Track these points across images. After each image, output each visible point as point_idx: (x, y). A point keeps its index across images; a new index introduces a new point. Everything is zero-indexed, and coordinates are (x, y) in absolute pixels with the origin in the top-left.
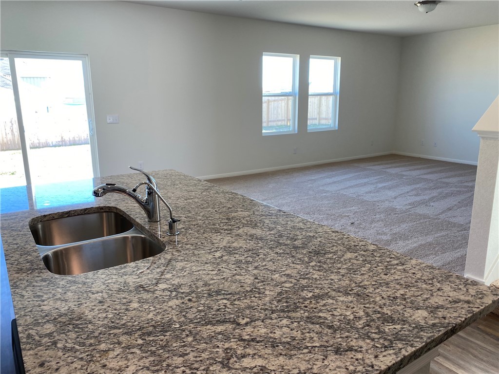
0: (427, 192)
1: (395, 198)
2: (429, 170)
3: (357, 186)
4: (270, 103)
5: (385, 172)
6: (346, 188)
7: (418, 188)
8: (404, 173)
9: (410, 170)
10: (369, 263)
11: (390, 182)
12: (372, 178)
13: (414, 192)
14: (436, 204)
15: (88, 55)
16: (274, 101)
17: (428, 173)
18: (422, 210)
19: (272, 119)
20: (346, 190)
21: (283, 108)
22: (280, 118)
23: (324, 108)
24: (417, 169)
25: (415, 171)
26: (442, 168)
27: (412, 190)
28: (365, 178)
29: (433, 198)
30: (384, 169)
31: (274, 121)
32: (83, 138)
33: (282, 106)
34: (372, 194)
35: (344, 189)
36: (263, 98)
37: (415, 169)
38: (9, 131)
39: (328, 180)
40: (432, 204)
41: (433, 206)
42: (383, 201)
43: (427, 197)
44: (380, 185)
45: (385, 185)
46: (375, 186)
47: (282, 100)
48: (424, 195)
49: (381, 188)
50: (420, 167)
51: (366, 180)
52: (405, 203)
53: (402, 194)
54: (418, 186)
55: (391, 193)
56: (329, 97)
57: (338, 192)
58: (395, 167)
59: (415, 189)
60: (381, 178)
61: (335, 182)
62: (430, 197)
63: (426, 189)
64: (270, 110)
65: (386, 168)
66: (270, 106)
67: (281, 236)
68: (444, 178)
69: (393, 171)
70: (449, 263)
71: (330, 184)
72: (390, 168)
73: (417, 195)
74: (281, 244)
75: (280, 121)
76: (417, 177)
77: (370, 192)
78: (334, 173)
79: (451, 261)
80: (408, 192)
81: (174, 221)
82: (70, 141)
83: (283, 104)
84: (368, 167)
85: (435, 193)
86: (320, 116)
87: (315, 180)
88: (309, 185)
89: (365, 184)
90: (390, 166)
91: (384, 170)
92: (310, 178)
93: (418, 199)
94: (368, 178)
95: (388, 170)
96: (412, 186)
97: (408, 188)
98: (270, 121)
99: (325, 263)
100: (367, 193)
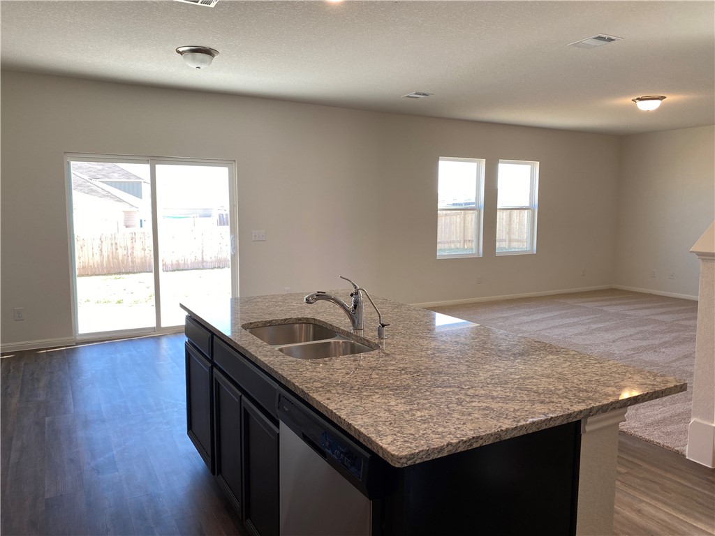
0: (657, 336)
1: (614, 342)
2: (663, 310)
3: (562, 326)
5: (602, 310)
6: (550, 328)
7: (646, 331)
8: (627, 312)
9: (636, 309)
10: (570, 361)
11: (607, 323)
12: (584, 318)
13: (640, 336)
14: (667, 351)
15: (235, 161)
16: (446, 215)
17: (661, 314)
18: (649, 357)
19: (443, 240)
20: (549, 331)
21: (458, 224)
22: (454, 238)
23: (515, 226)
24: (647, 308)
25: (644, 310)
26: (681, 308)
27: (638, 333)
28: (574, 317)
29: (665, 343)
30: (599, 306)
32: (189, 262)
33: (456, 222)
34: (583, 337)
35: (546, 329)
36: (439, 212)
37: (642, 309)
38: (97, 250)
39: (525, 319)
40: (664, 350)
41: (664, 352)
42: (598, 345)
43: (657, 342)
44: (594, 326)
45: (600, 325)
46: (587, 327)
47: (456, 215)
48: (652, 339)
49: (595, 329)
50: (650, 305)
51: (575, 320)
52: (626, 348)
53: (623, 338)
54: (646, 328)
55: (609, 336)
56: (523, 211)
57: (538, 332)
58: (616, 305)
59: (641, 332)
60: (596, 318)
61: (533, 321)
62: (661, 342)
63: (656, 332)
65: (601, 306)
67: (485, 343)
68: (683, 320)
69: (612, 310)
70: (679, 415)
71: (527, 322)
72: (607, 305)
73: (643, 339)
74: (486, 349)
75: (453, 242)
76: (645, 317)
77: (581, 334)
78: (532, 310)
79: (682, 412)
80: (631, 335)
81: (383, 326)
82: (172, 265)
83: (458, 220)
84: (578, 304)
85: (668, 337)
86: (510, 237)
87: (507, 318)
88: (500, 324)
89: (574, 324)
90: (608, 303)
91: (600, 308)
92: (501, 315)
93: (644, 343)
94: (578, 317)
95: (605, 309)
96: (638, 328)
97: (633, 331)
99: (529, 361)
100: (576, 334)
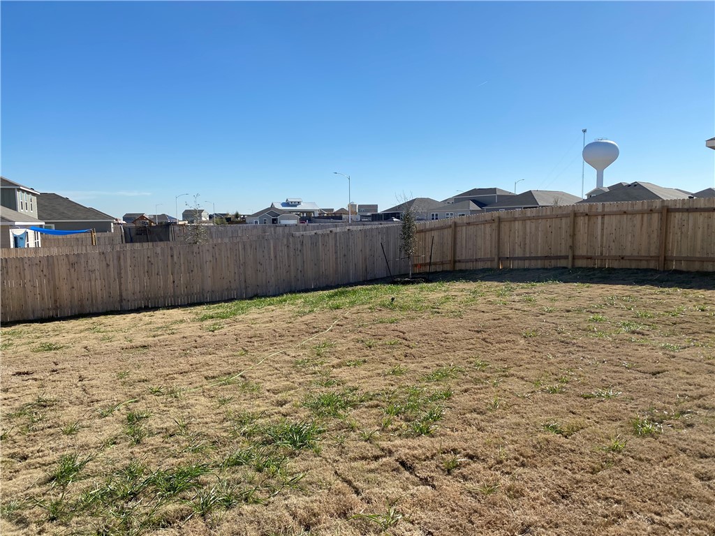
4: (458, 229)
19: (464, 258)
21: (488, 237)
22: (481, 255)
31: (467, 261)
64: (458, 240)
66: (459, 236)
75: (480, 260)
86: (573, 252)
98: (459, 261)
